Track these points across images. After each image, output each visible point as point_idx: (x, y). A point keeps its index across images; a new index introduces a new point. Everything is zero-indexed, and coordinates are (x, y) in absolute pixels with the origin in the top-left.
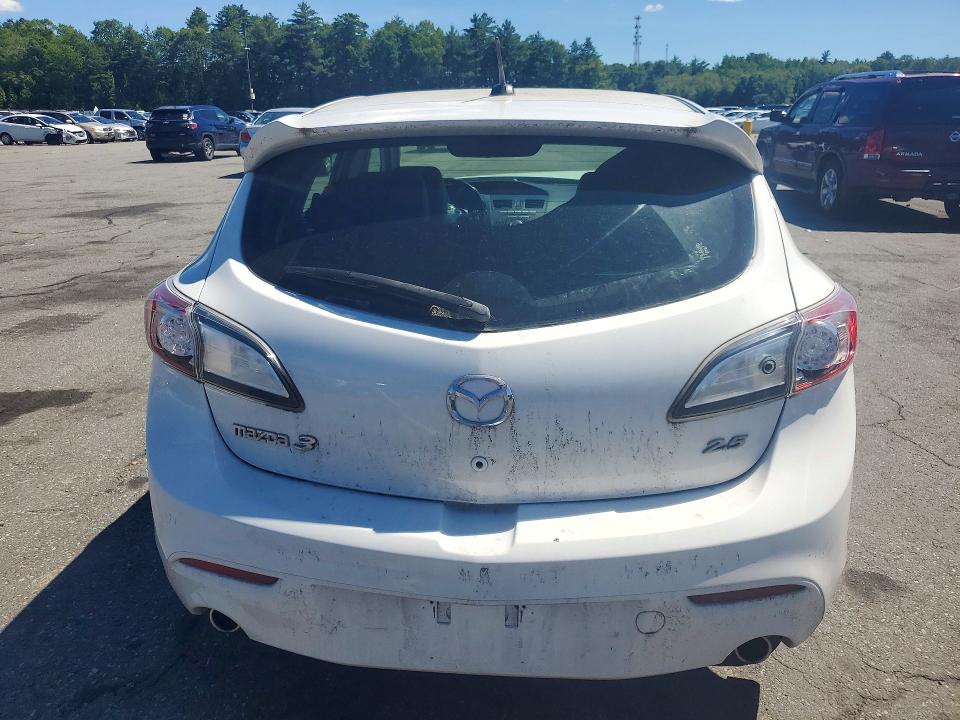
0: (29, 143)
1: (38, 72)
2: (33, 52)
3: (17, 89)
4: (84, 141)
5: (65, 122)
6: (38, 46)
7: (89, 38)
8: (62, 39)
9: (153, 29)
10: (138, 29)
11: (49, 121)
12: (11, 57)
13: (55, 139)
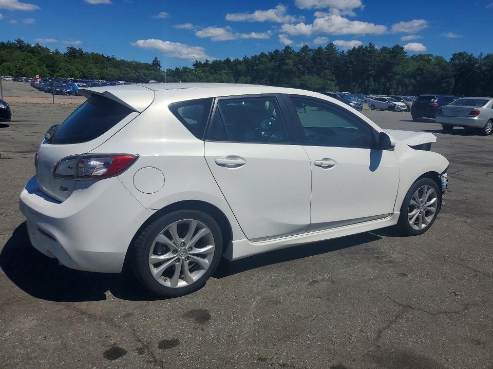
0: (382, 110)
1: (419, 78)
2: (419, 69)
3: (407, 86)
4: (405, 110)
5: (399, 101)
6: (422, 66)
7: (448, 62)
8: (434, 63)
9: (485, 55)
10: (476, 56)
11: (392, 100)
12: (409, 72)
13: (392, 108)
